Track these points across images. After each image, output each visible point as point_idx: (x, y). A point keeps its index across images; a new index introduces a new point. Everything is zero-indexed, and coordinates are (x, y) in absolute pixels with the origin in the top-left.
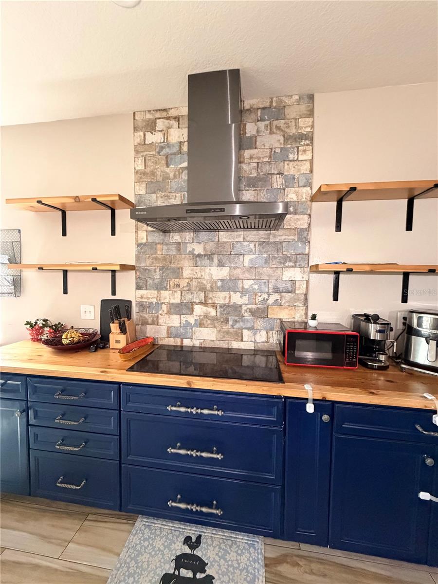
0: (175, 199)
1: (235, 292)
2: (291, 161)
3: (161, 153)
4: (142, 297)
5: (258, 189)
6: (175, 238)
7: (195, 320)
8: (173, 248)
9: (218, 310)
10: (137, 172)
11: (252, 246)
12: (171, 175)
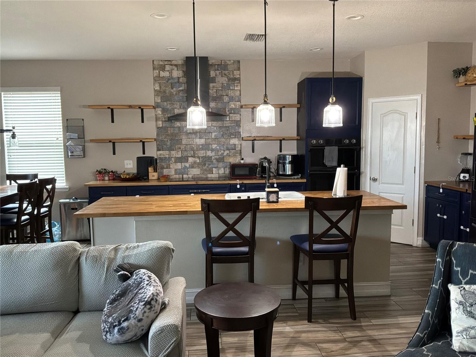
0: (177, 105)
1: (209, 150)
2: (231, 90)
3: (168, 82)
4: (160, 155)
5: (217, 102)
6: (177, 124)
7: (189, 165)
8: (177, 129)
9: (201, 160)
10: (155, 91)
11: (215, 128)
12: (174, 93)
